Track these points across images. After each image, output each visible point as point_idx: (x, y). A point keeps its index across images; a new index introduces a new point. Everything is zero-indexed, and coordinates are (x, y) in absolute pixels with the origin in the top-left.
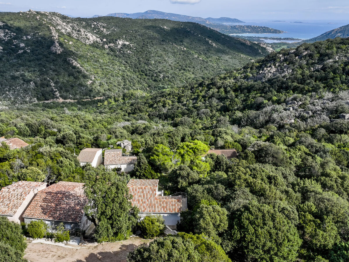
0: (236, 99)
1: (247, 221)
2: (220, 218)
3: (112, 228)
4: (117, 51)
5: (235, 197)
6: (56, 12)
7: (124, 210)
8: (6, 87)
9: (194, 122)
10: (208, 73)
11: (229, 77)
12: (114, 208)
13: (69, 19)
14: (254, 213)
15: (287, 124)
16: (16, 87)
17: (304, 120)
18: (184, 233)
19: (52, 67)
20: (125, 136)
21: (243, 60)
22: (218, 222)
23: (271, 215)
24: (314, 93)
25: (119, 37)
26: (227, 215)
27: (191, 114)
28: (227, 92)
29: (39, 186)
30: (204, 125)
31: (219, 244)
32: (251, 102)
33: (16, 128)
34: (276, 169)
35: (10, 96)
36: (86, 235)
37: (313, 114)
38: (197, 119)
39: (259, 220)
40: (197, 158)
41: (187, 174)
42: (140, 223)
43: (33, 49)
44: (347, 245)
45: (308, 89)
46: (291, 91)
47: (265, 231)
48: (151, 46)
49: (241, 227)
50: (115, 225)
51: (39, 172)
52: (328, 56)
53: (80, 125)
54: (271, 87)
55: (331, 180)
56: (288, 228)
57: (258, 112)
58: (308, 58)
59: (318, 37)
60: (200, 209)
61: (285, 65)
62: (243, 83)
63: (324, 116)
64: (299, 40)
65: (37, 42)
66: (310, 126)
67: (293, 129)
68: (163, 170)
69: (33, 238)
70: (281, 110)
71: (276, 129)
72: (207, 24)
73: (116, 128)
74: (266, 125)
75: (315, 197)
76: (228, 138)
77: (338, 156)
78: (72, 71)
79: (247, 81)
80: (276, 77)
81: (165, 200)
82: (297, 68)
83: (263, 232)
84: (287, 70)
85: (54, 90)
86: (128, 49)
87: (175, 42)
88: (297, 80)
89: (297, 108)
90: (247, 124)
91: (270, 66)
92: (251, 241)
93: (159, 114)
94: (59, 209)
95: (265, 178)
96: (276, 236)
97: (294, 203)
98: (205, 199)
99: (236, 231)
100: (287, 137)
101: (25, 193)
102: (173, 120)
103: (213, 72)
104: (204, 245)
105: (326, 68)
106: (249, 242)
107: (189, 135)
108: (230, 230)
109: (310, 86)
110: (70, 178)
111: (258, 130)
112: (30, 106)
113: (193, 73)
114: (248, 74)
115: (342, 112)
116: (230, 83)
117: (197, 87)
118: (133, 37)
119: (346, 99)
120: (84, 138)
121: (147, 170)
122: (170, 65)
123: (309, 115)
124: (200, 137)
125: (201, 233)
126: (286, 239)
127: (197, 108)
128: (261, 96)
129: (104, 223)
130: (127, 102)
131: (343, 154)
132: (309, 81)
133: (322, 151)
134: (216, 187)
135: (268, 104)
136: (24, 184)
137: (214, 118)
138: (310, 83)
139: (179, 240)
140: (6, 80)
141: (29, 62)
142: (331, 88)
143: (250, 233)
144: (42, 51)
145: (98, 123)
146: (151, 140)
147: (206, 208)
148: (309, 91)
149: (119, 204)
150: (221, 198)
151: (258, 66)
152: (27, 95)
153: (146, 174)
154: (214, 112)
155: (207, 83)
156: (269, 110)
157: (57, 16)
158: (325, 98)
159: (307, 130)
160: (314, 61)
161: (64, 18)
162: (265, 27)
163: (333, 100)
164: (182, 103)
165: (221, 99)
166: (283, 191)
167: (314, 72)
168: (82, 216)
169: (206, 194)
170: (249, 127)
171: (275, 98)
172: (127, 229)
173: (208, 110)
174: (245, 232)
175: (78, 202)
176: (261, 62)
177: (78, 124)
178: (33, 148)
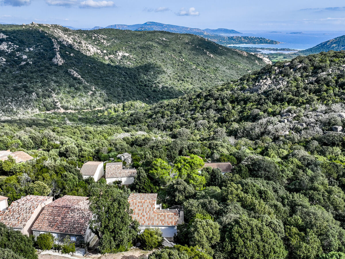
0: (233, 111)
1: (237, 235)
2: (213, 231)
3: (115, 240)
4: (116, 62)
5: (227, 211)
6: (58, 24)
7: (125, 224)
8: (8, 98)
9: (192, 133)
10: (206, 84)
11: (226, 88)
12: (117, 222)
13: (70, 31)
14: (244, 227)
15: (282, 136)
16: (18, 98)
17: (299, 132)
18: (180, 245)
19: (54, 78)
20: (125, 149)
21: (241, 71)
22: (211, 235)
23: (259, 229)
24: (308, 105)
25: (119, 49)
26: (219, 229)
27: (189, 125)
28: (224, 104)
29: (46, 200)
30: (202, 136)
31: (212, 255)
32: (247, 113)
33: (21, 141)
34: (267, 183)
35: (12, 107)
36: (90, 246)
37: (307, 126)
38: (195, 130)
39: (248, 234)
40: (194, 172)
41: (183, 188)
42: (140, 236)
43: (35, 61)
44: (327, 256)
45: (302, 101)
46: (286, 103)
47: (253, 244)
48: (150, 57)
49: (232, 239)
50: (117, 238)
51: (45, 186)
52: (322, 69)
53: (81, 136)
54: (266, 99)
55: (319, 194)
56: (275, 240)
57: (254, 123)
58: (302, 71)
59: (313, 48)
60: (195, 223)
61: (280, 77)
62: (240, 95)
63: (318, 128)
64: (295, 50)
65: (39, 53)
66: (304, 138)
67: (288, 141)
68: (161, 183)
69: (42, 250)
70: (276, 122)
71: (271, 140)
72: (205, 35)
73: (116, 140)
74: (261, 136)
75: (302, 211)
76: (224, 151)
77: (328, 169)
78: (73, 82)
79: (244, 92)
80: (271, 89)
81: (163, 213)
82: (292, 80)
83: (252, 245)
84: (282, 83)
85: (56, 101)
86: (127, 61)
87: (174, 54)
88: (292, 92)
89: (292, 120)
90: (243, 136)
91: (266, 79)
92: (241, 253)
93: (158, 125)
94: (65, 222)
95: (256, 192)
96: (263, 249)
97: (283, 216)
98: (200, 213)
99: (228, 243)
100: (281, 149)
101: (33, 207)
102: (171, 131)
103: (211, 82)
104: (197, 257)
105: (320, 80)
106: (239, 254)
107: (187, 148)
108: (222, 243)
109: (304, 98)
110: (74, 191)
111: (254, 142)
112: (32, 117)
113: (191, 84)
114: (245, 85)
115: (334, 125)
116: (227, 95)
117: (195, 98)
118: (132, 48)
119: (339, 111)
120: (85, 151)
121: (147, 184)
122: (169, 76)
123: (303, 127)
124: (197, 150)
125: (196, 245)
126: (272, 251)
127: (195, 119)
128: (257, 108)
129: (107, 236)
130: (126, 112)
131: (333, 167)
132: (303, 93)
133: (313, 164)
134: (210, 202)
135: (263, 116)
136: (32, 198)
137: (212, 129)
138: (304, 95)
139: (175, 252)
140: (9, 91)
141: (31, 73)
142: (324, 100)
143: (240, 245)
144: (44, 63)
145: (98, 134)
146: (150, 154)
147: (200, 222)
148: (303, 103)
149: (121, 218)
150: (214, 212)
151: (254, 78)
152: (29, 106)
153: (145, 187)
154: (212, 123)
155: (205, 94)
156: (265, 122)
157: (58, 28)
158: (319, 110)
159: (301, 142)
160: (308, 74)
161: (65, 30)
162: (261, 38)
163: (326, 113)
164: (181, 114)
165: (218, 110)
166: (272, 206)
167: (308, 84)
168: (86, 228)
169: (200, 208)
170: (245, 139)
171: (270, 110)
172: (128, 241)
173: (206, 121)
174: (235, 244)
175: (82, 215)
176: (257, 75)
177: (79, 135)
178: (38, 162)
